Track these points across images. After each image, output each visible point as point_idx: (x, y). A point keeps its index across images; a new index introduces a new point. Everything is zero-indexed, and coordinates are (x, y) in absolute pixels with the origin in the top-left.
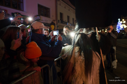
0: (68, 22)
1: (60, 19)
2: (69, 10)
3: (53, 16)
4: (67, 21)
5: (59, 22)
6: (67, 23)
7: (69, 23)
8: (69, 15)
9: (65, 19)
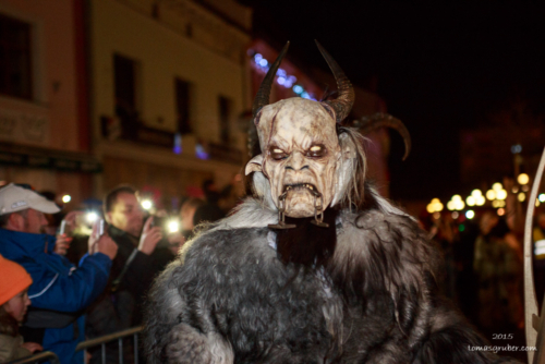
0: (185, 127)
1: (120, 111)
2: (189, 32)
3: (56, 86)
4: (170, 121)
5: (105, 133)
6: (171, 136)
7: (190, 139)
8: (186, 75)
9: (157, 106)
